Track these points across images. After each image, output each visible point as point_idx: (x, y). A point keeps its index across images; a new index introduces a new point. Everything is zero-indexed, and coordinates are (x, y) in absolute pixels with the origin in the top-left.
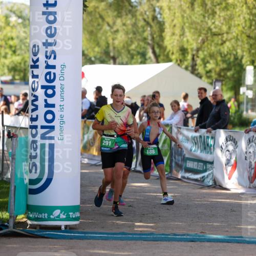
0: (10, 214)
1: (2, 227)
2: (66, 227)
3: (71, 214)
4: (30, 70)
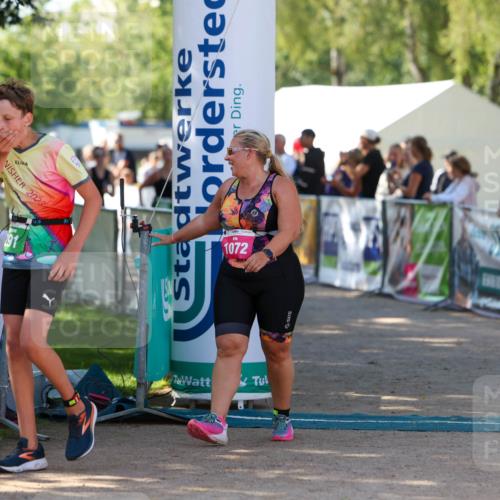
0: (139, 378)
1: (124, 405)
2: (247, 403)
3: (256, 378)
4: (175, 99)
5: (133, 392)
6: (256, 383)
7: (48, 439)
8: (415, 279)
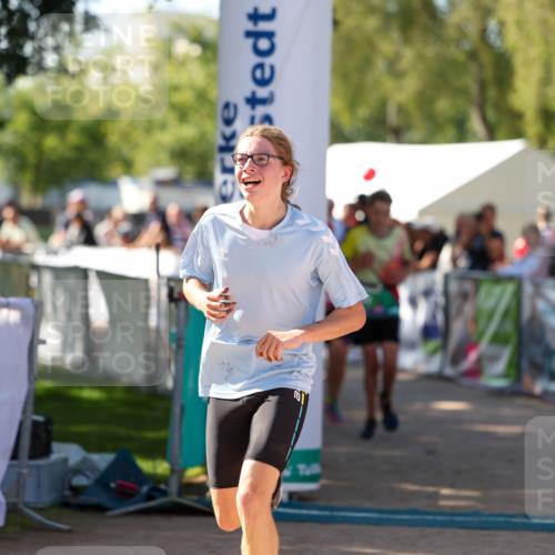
1: (155, 494)
2: (291, 495)
3: (301, 467)
4: (218, 156)
5: (165, 480)
6: (301, 473)
7: (69, 531)
8: (479, 360)
